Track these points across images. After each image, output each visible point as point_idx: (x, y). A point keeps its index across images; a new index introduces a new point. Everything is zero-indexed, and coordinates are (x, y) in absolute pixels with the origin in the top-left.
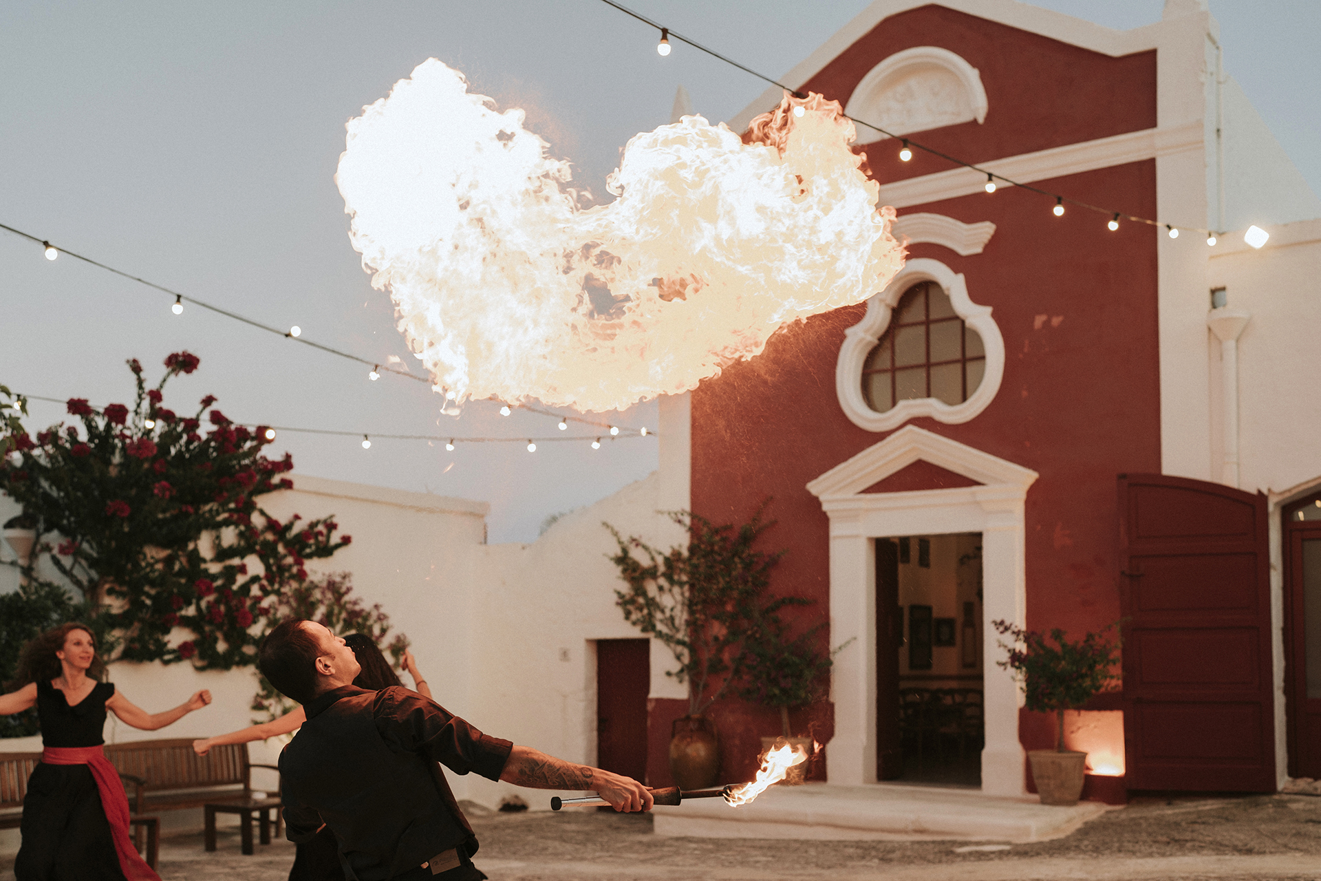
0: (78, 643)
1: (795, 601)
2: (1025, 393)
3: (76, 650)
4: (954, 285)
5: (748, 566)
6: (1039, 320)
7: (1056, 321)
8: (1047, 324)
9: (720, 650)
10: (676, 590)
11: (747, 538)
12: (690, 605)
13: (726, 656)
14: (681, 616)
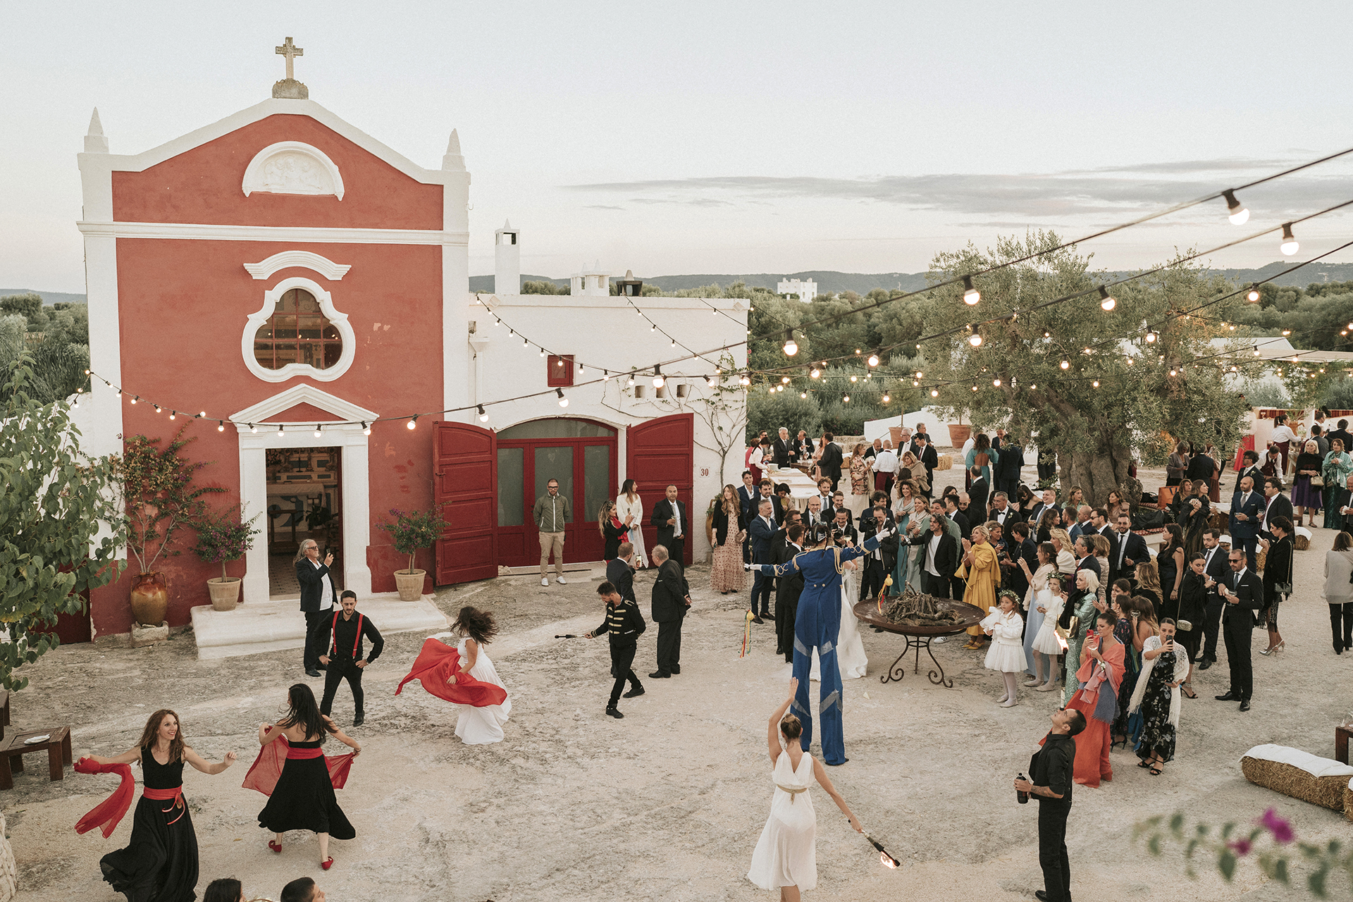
0: (168, 724)
1: (216, 490)
2: (368, 367)
3: (167, 729)
4: (324, 299)
5: (176, 469)
6: (376, 326)
7: (386, 328)
8: (381, 328)
9: (152, 525)
10: (114, 484)
11: (174, 449)
12: (127, 496)
13: (158, 528)
14: (120, 505)
